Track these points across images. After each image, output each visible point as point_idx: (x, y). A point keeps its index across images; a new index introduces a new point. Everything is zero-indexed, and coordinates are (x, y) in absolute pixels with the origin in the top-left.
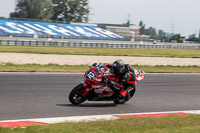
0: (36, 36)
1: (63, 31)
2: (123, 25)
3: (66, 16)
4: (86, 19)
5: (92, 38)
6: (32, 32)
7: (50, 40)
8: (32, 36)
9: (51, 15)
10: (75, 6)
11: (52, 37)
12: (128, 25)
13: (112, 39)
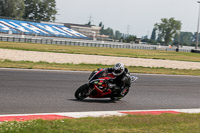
0: (11, 33)
1: (34, 29)
2: (85, 26)
3: (36, 15)
4: (54, 19)
5: (59, 36)
6: (7, 29)
7: (23, 36)
8: (7, 32)
9: (22, 14)
10: (45, 7)
11: (25, 34)
12: (89, 25)
13: (78, 38)
